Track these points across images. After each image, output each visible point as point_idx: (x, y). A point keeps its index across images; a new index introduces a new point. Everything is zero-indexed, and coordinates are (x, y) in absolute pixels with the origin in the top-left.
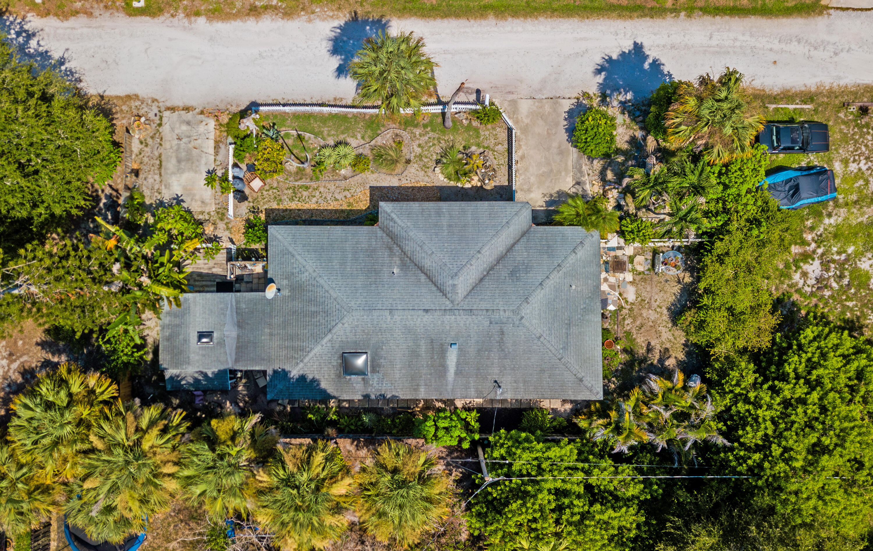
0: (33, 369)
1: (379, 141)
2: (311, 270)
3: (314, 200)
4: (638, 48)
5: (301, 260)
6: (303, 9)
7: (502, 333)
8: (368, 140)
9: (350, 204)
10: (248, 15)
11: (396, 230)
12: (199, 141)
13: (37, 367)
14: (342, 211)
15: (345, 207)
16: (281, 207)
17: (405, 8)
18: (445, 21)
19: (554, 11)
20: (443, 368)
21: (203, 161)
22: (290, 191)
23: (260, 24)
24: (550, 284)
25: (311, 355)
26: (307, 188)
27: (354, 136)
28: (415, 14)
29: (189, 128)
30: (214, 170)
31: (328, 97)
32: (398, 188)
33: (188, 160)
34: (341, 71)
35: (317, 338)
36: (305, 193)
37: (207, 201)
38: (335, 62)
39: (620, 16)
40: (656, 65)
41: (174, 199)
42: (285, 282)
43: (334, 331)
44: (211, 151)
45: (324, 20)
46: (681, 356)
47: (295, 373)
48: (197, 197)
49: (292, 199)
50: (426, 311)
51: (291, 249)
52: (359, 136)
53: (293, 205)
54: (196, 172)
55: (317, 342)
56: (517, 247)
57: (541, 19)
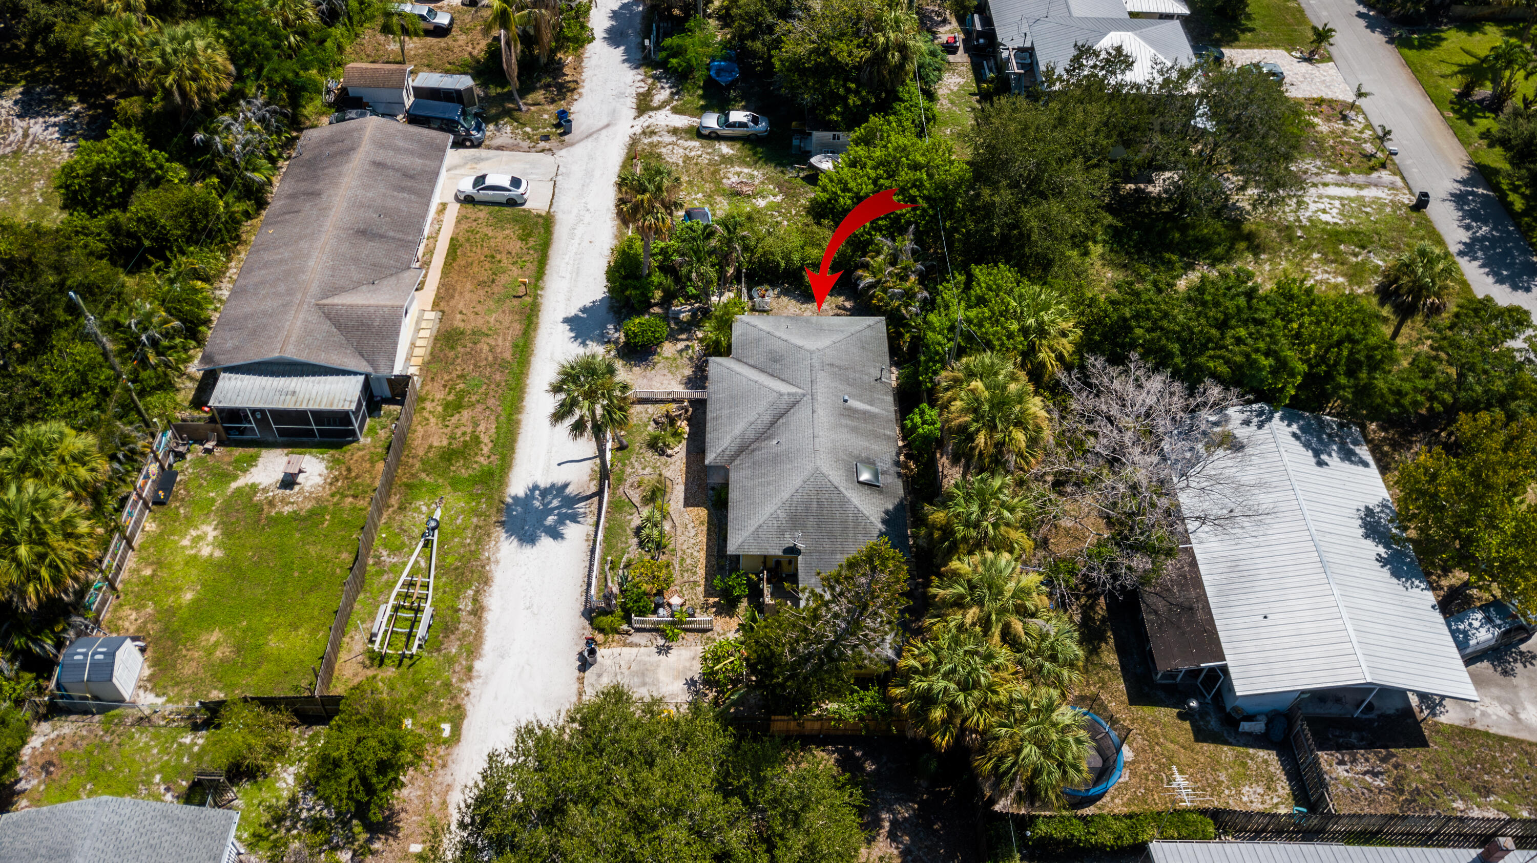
0: (900, 853)
1: (636, 500)
2: (775, 507)
3: (695, 554)
4: (566, 320)
5: (765, 517)
6: (483, 567)
7: (832, 365)
8: (635, 510)
9: (702, 523)
10: (480, 618)
11: (734, 447)
12: (622, 663)
13: (897, 848)
14: (708, 530)
15: (705, 528)
16: (702, 582)
17: (499, 481)
18: (517, 451)
19: (522, 373)
20: (865, 412)
21: (647, 659)
22: (686, 575)
23: (492, 608)
24: (784, 337)
25: (861, 508)
26: (683, 559)
27: (629, 522)
28: (507, 474)
29: (605, 674)
30: (657, 647)
31: (585, 547)
32: (686, 484)
33: (643, 674)
34: (556, 534)
35: (844, 502)
36: (688, 561)
37: (692, 654)
38: (546, 542)
39: (535, 330)
40: (584, 310)
41: (689, 688)
42: (787, 535)
43: (836, 484)
44: (635, 650)
45: (498, 550)
46: (842, 298)
47: (880, 526)
48: (688, 664)
49: (695, 573)
50: (813, 412)
51: (753, 529)
52: (629, 517)
53: (701, 572)
54: (658, 666)
55: (849, 501)
56: (752, 362)
57: (528, 382)
